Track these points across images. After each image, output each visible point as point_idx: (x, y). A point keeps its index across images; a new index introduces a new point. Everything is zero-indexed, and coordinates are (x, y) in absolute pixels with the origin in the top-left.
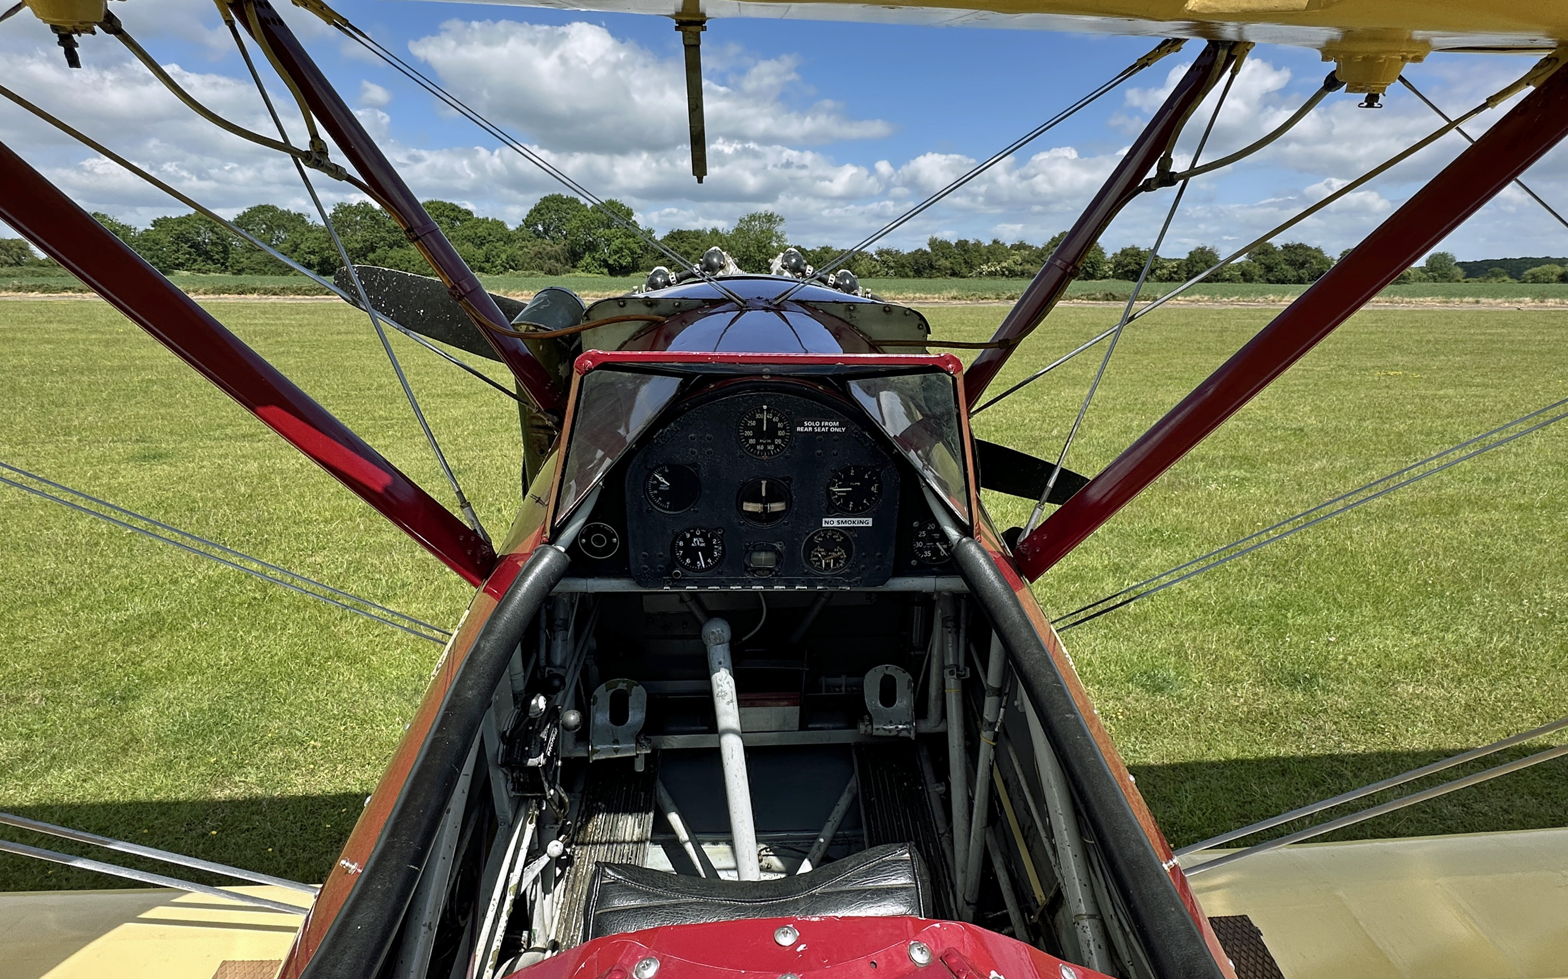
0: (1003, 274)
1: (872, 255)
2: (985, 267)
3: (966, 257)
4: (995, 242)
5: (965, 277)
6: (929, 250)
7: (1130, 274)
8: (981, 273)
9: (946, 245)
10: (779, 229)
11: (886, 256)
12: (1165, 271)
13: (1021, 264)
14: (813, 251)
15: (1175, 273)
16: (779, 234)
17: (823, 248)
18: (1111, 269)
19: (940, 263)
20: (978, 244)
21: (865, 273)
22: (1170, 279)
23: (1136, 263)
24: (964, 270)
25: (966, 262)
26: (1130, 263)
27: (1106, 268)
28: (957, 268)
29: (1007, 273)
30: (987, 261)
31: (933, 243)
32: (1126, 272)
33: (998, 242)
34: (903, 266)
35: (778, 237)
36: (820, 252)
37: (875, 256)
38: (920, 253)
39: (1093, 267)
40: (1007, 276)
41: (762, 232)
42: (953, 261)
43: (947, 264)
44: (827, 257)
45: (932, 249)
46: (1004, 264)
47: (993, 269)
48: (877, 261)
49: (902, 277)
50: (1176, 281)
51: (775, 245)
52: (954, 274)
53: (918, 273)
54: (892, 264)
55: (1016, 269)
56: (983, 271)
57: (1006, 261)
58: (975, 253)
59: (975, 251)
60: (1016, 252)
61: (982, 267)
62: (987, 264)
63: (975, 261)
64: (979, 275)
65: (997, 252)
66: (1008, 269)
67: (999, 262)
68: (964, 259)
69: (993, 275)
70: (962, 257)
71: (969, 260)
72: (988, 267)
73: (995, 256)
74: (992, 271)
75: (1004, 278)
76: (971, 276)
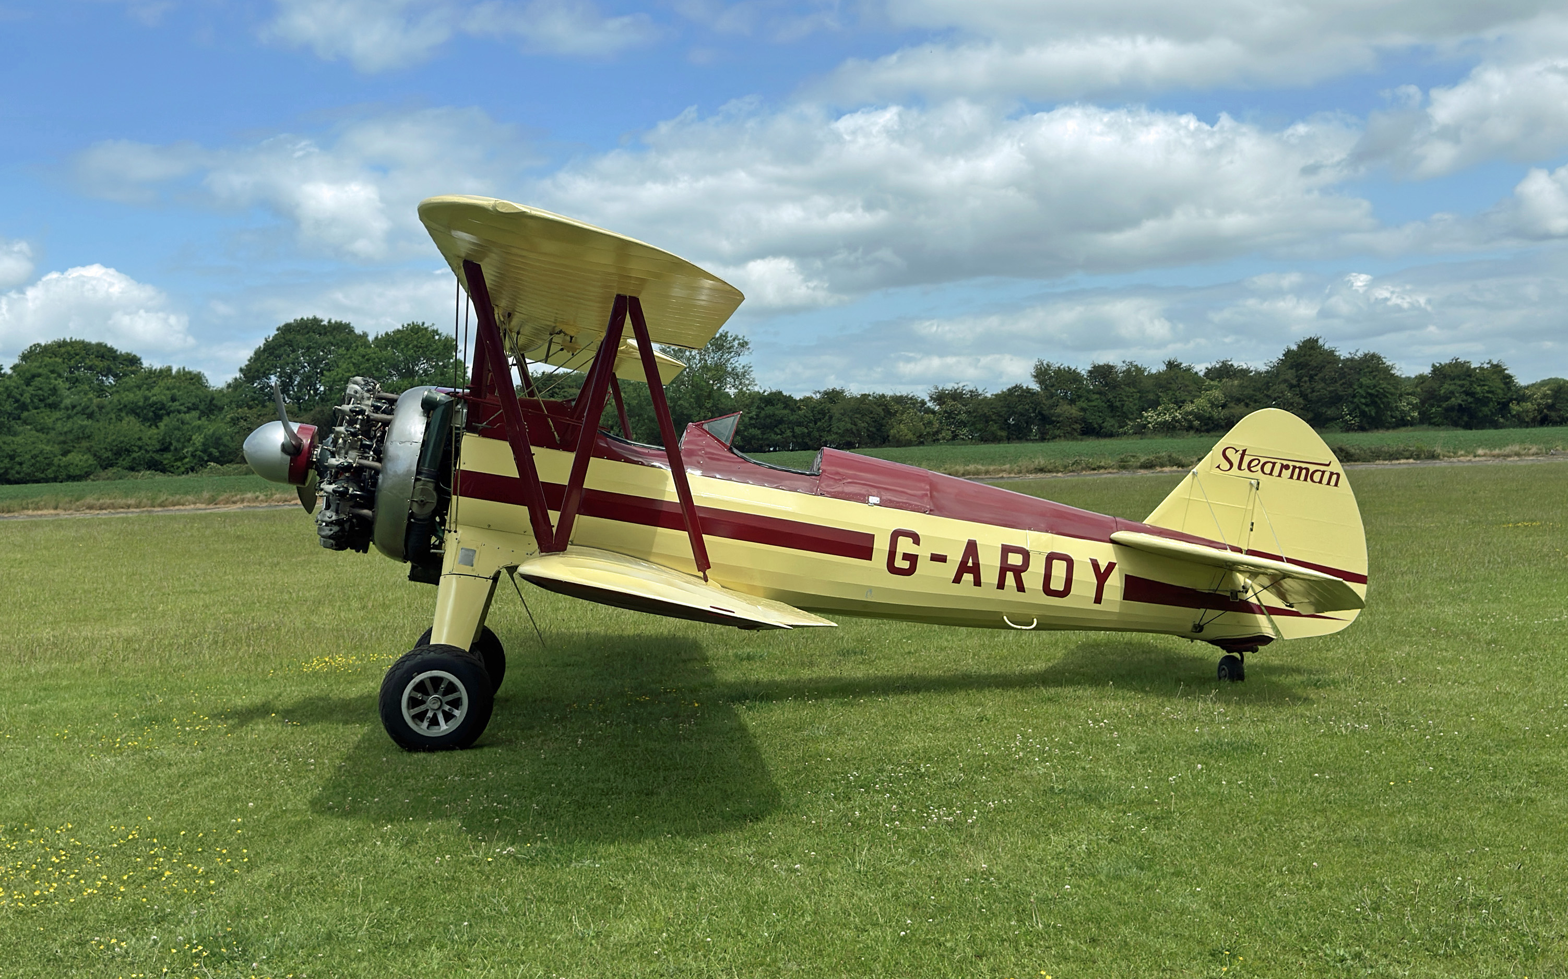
0: (1190, 428)
1: (923, 403)
2: (1150, 415)
3: (1110, 396)
4: (1171, 365)
5: (1111, 435)
6: (1035, 386)
7: (1454, 414)
8: (1145, 426)
9: (1070, 376)
10: (739, 362)
11: (950, 403)
12: (1528, 406)
13: (1224, 406)
14: (806, 400)
15: (1551, 407)
16: (740, 370)
17: (826, 393)
18: (1415, 407)
19: (1058, 410)
20: (1134, 375)
21: (910, 436)
22: (1544, 421)
23: (1467, 393)
24: (1110, 423)
25: (1112, 407)
26: (1452, 393)
27: (1403, 405)
28: (1094, 419)
29: (1197, 423)
30: (1154, 404)
31: (1042, 373)
32: (1447, 410)
33: (1178, 366)
34: (987, 419)
35: (736, 376)
36: (819, 402)
37: (930, 404)
38: (1016, 395)
39: (1374, 403)
40: (1198, 430)
41: (705, 368)
42: (1084, 405)
43: (1074, 411)
44: (836, 410)
45: (1041, 382)
46: (1189, 407)
47: (1167, 417)
48: (933, 412)
49: (984, 440)
50: (1555, 423)
51: (732, 392)
52: (1090, 431)
53: (1018, 433)
54: (964, 417)
55: (1215, 414)
56: (1149, 423)
57: (1192, 402)
58: (1127, 389)
59: (1128, 385)
60: (1212, 383)
61: (1146, 415)
62: (1155, 409)
63: (1131, 405)
64: (1141, 430)
65: (1174, 386)
66: (1198, 417)
67: (1180, 404)
68: (1108, 401)
69: (1169, 428)
70: (1104, 398)
71: (1118, 404)
72: (1158, 415)
73: (1170, 393)
74: (1166, 421)
75: (1192, 432)
76: (1125, 433)
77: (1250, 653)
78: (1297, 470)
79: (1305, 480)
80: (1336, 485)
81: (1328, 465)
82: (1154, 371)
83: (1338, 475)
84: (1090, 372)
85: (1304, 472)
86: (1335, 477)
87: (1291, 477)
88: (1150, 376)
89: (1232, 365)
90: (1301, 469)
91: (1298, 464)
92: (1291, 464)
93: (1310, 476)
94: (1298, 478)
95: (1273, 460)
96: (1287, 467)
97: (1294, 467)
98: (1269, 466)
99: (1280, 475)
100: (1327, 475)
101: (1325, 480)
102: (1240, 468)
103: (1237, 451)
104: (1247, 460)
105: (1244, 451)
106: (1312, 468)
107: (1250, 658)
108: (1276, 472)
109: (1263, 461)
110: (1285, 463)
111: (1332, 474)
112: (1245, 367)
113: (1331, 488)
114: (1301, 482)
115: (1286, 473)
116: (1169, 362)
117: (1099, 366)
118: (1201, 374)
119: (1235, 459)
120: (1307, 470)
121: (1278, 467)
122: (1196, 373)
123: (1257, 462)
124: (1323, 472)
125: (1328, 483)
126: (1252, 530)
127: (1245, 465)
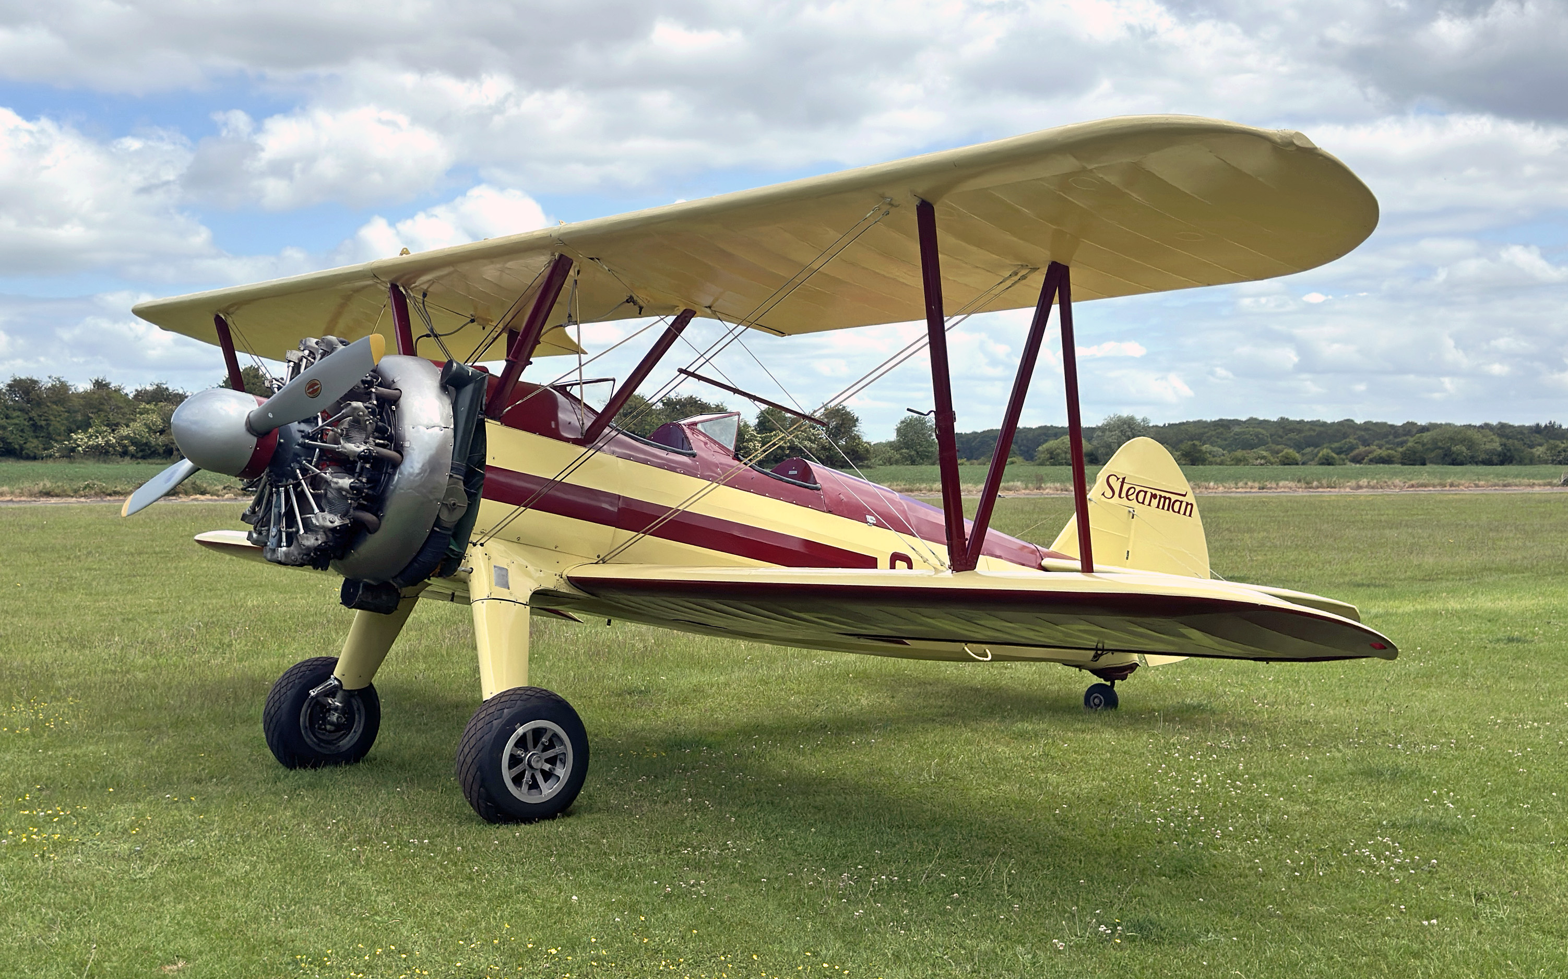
0: (125, 453)
2: (79, 437)
3: (33, 414)
4: (99, 385)
5: (35, 458)
8: (73, 450)
20: (60, 392)
24: (33, 444)
25: (35, 427)
28: (15, 439)
29: (132, 448)
30: (85, 426)
33: (107, 385)
40: (133, 456)
46: (124, 431)
47: (100, 441)
52: (10, 452)
55: (152, 440)
56: (79, 446)
57: (128, 426)
58: (55, 407)
59: (55, 403)
60: (147, 406)
61: (75, 436)
62: (85, 431)
63: (58, 424)
64: (70, 454)
65: (107, 407)
66: (134, 442)
67: (114, 427)
68: (31, 419)
69: (102, 453)
70: (26, 416)
71: (43, 423)
72: (90, 438)
73: (102, 414)
74: (98, 445)
75: (127, 459)
76: (51, 456)
77: (1120, 681)
78: (1162, 499)
79: (1168, 510)
80: (1190, 515)
81: (1184, 495)
82: (81, 390)
83: (1192, 505)
84: (9, 385)
85: (1167, 501)
86: (1189, 507)
87: (1158, 507)
88: (78, 395)
89: (167, 389)
90: (1165, 498)
91: (1163, 494)
92: (1158, 493)
93: (1171, 506)
94: (1163, 508)
95: (1145, 489)
96: (1154, 496)
97: (1161, 496)
98: (1142, 495)
99: (1149, 505)
100: (1184, 504)
101: (1182, 511)
102: (1120, 496)
103: (1118, 479)
104: (1126, 487)
105: (1124, 479)
106: (1174, 498)
107: (1120, 686)
108: (1147, 502)
109: (1138, 489)
110: (1154, 492)
111: (1187, 504)
112: (181, 392)
113: (1187, 518)
114: (1165, 512)
115: (1155, 502)
116: (97, 381)
117: (21, 380)
118: (131, 396)
119: (1116, 486)
120: (1170, 499)
121: (1149, 495)
122: (127, 394)
123: (1133, 490)
124: (1181, 502)
125: (1185, 514)
126: (1127, 558)
127: (1123, 494)
